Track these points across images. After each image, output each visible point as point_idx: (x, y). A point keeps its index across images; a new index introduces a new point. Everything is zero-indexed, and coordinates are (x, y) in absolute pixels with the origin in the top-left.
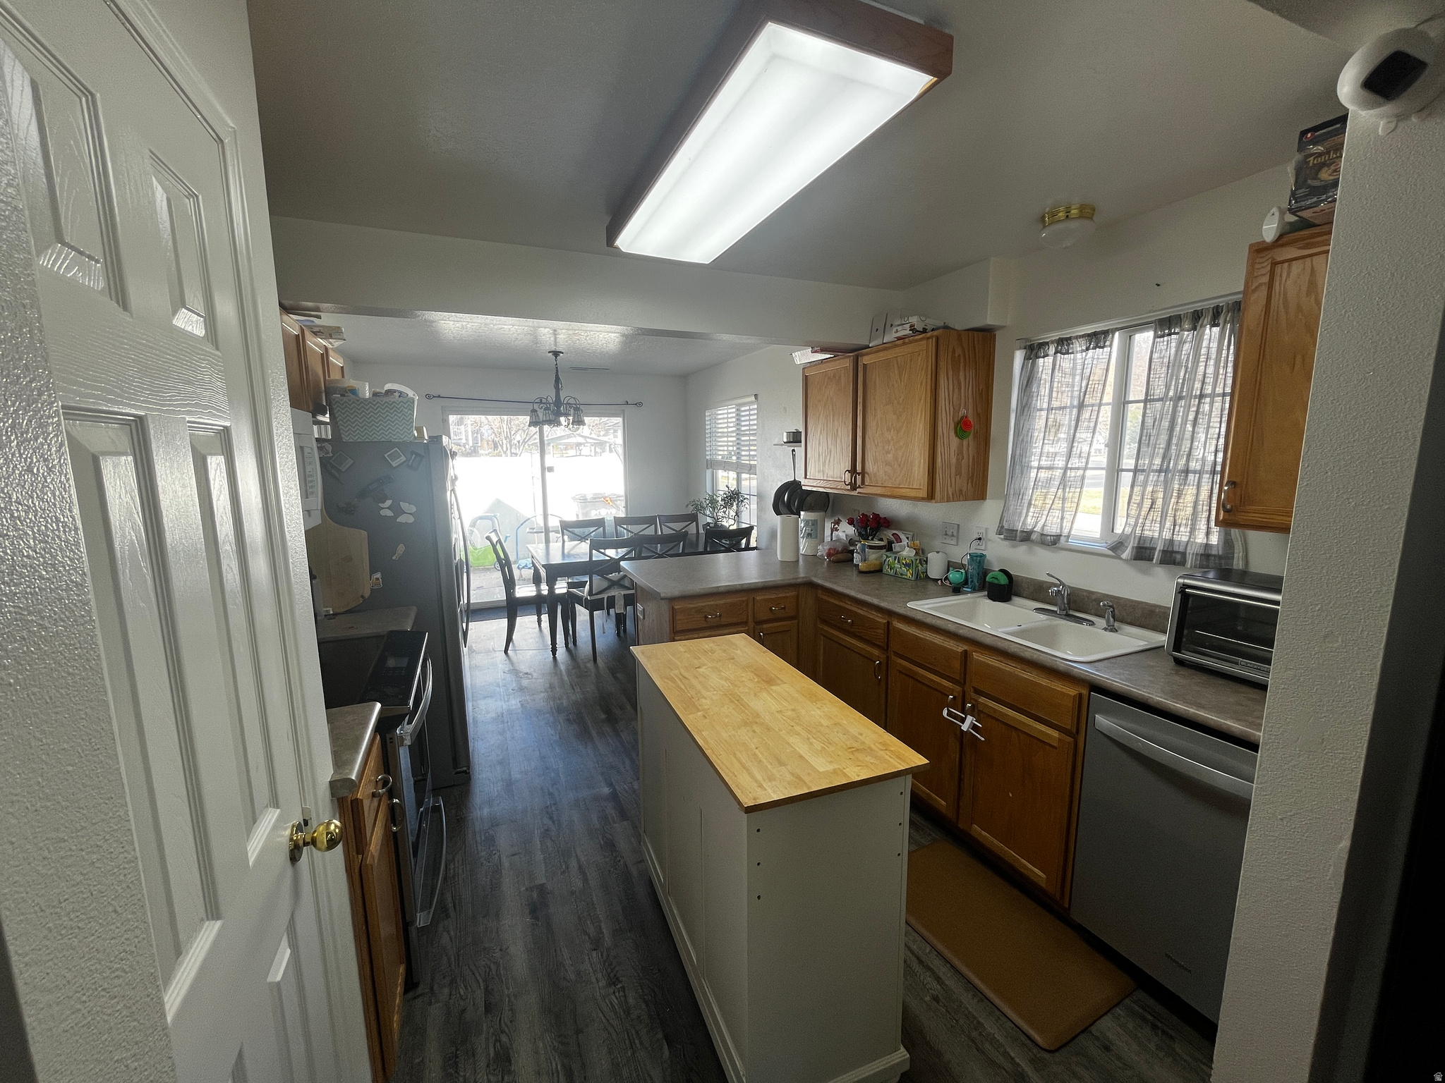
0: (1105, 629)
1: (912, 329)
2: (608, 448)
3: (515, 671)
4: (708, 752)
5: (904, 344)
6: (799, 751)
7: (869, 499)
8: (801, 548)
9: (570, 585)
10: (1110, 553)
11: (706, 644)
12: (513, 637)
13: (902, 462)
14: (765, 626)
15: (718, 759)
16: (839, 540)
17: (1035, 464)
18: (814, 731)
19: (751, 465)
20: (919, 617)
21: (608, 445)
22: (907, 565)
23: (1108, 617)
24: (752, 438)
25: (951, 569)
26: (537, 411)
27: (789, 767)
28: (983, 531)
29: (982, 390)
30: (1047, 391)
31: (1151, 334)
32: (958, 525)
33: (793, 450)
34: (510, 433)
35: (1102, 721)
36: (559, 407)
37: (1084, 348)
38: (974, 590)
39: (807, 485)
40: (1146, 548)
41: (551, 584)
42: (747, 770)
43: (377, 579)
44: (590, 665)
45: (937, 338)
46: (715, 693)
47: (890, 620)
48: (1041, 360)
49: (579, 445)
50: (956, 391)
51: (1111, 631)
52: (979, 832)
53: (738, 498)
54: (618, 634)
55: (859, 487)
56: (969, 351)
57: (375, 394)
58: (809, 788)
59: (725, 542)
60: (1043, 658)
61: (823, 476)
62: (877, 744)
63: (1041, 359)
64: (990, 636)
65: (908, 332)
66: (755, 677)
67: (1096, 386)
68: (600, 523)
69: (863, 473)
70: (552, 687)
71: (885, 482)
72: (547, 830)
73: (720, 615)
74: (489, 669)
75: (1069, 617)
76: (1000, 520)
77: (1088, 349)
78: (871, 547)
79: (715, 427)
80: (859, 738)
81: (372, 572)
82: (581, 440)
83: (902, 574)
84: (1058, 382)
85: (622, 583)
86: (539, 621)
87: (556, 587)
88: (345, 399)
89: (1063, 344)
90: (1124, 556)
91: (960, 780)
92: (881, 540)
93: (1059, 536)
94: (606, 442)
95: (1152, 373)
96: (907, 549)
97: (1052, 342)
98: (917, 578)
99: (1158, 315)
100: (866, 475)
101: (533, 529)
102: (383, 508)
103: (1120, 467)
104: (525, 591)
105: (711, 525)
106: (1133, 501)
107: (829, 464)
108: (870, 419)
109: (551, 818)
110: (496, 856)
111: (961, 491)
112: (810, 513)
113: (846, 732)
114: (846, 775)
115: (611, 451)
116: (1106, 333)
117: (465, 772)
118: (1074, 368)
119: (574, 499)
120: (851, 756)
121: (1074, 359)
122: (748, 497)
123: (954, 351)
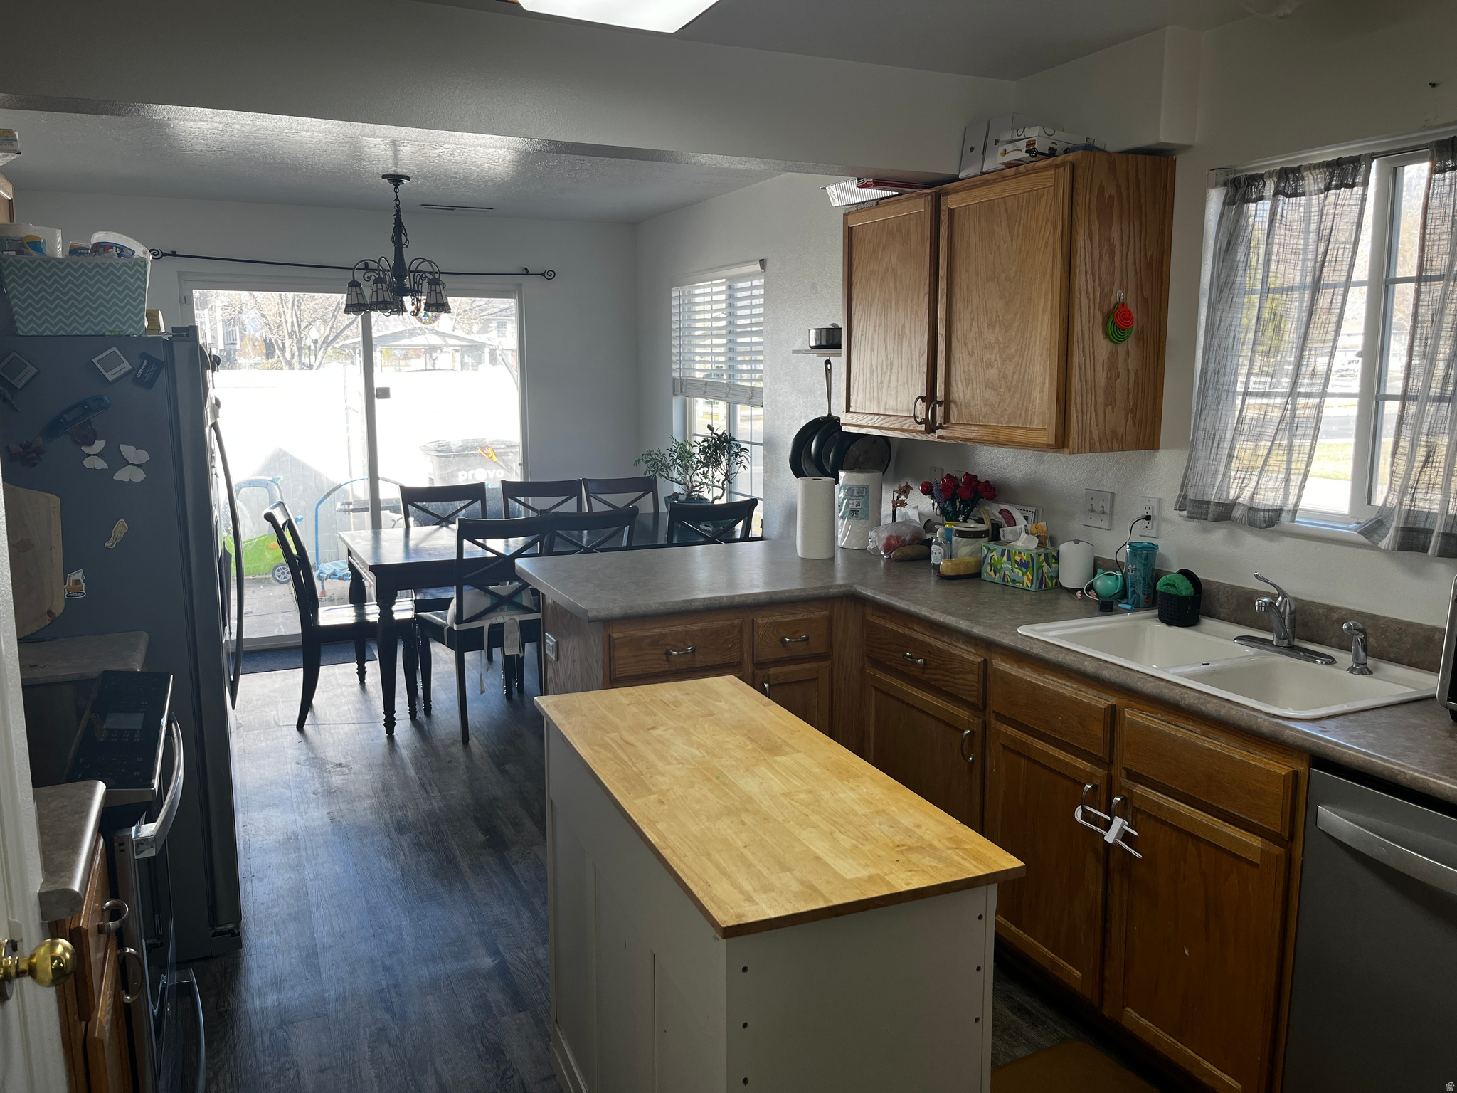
0: (1352, 670)
1: (1031, 149)
2: (487, 356)
3: (316, 761)
4: (666, 853)
5: (1018, 174)
6: (814, 849)
7: (958, 449)
8: (840, 536)
9: (419, 606)
10: (1362, 539)
11: (668, 691)
12: (313, 702)
13: (1014, 383)
14: (773, 671)
15: (681, 861)
16: (907, 522)
17: (1240, 388)
18: (842, 821)
19: (753, 389)
20: (1037, 650)
21: (487, 350)
22: (1023, 565)
23: (1356, 650)
24: (755, 339)
25: (1099, 570)
26: (359, 285)
27: (797, 873)
28: (1154, 503)
29: (1151, 256)
30: (1261, 259)
31: (1426, 166)
32: (1113, 494)
33: (828, 362)
34: (299, 326)
35: (1331, 818)
36: (401, 278)
37: (1321, 186)
38: (1137, 607)
39: (851, 424)
40: (1418, 531)
41: (386, 602)
42: (729, 877)
43: (77, 582)
44: (457, 750)
45: (1073, 167)
46: (680, 766)
47: (987, 658)
48: (1252, 206)
49: (432, 349)
50: (1106, 258)
51: (1362, 672)
52: (1135, 1020)
53: (730, 448)
54: (509, 696)
55: (940, 427)
56: (1128, 188)
57: (74, 251)
58: (826, 900)
59: (706, 528)
60: (1235, 714)
61: (879, 407)
62: (943, 841)
63: (1251, 204)
64: (1151, 679)
65: (1023, 155)
66: (748, 743)
67: (1341, 252)
68: (475, 492)
69: (947, 402)
70: (386, 788)
71: (983, 417)
72: (383, 1029)
73: (694, 651)
74: (269, 757)
75: (1293, 650)
76: (1182, 485)
77: (1327, 189)
78: (962, 534)
79: (689, 319)
80: (915, 833)
81: (68, 570)
82: (436, 340)
83: (1014, 581)
84: (1279, 244)
85: (517, 600)
86: (362, 673)
87: (394, 608)
88: (24, 259)
89: (1288, 179)
90: (1384, 544)
91: (1105, 931)
92: (981, 521)
93: (1278, 512)
94: (484, 345)
95: (1428, 231)
96: (1024, 536)
97: (1270, 175)
98: (1040, 586)
99: (1436, 135)
100: (953, 406)
101: (349, 504)
102: (89, 455)
103: (1381, 393)
104: (336, 614)
105: (681, 498)
106: (1400, 450)
107: (888, 387)
108: (958, 307)
109: (389, 1009)
110: (292, 1072)
111: (1114, 432)
112: (854, 474)
113: (894, 824)
114: (888, 884)
115: (493, 360)
116: (1356, 161)
117: (231, 932)
118: (1307, 220)
119: (425, 450)
120: (899, 857)
121: (1309, 205)
122: (747, 446)
123: (1101, 190)
